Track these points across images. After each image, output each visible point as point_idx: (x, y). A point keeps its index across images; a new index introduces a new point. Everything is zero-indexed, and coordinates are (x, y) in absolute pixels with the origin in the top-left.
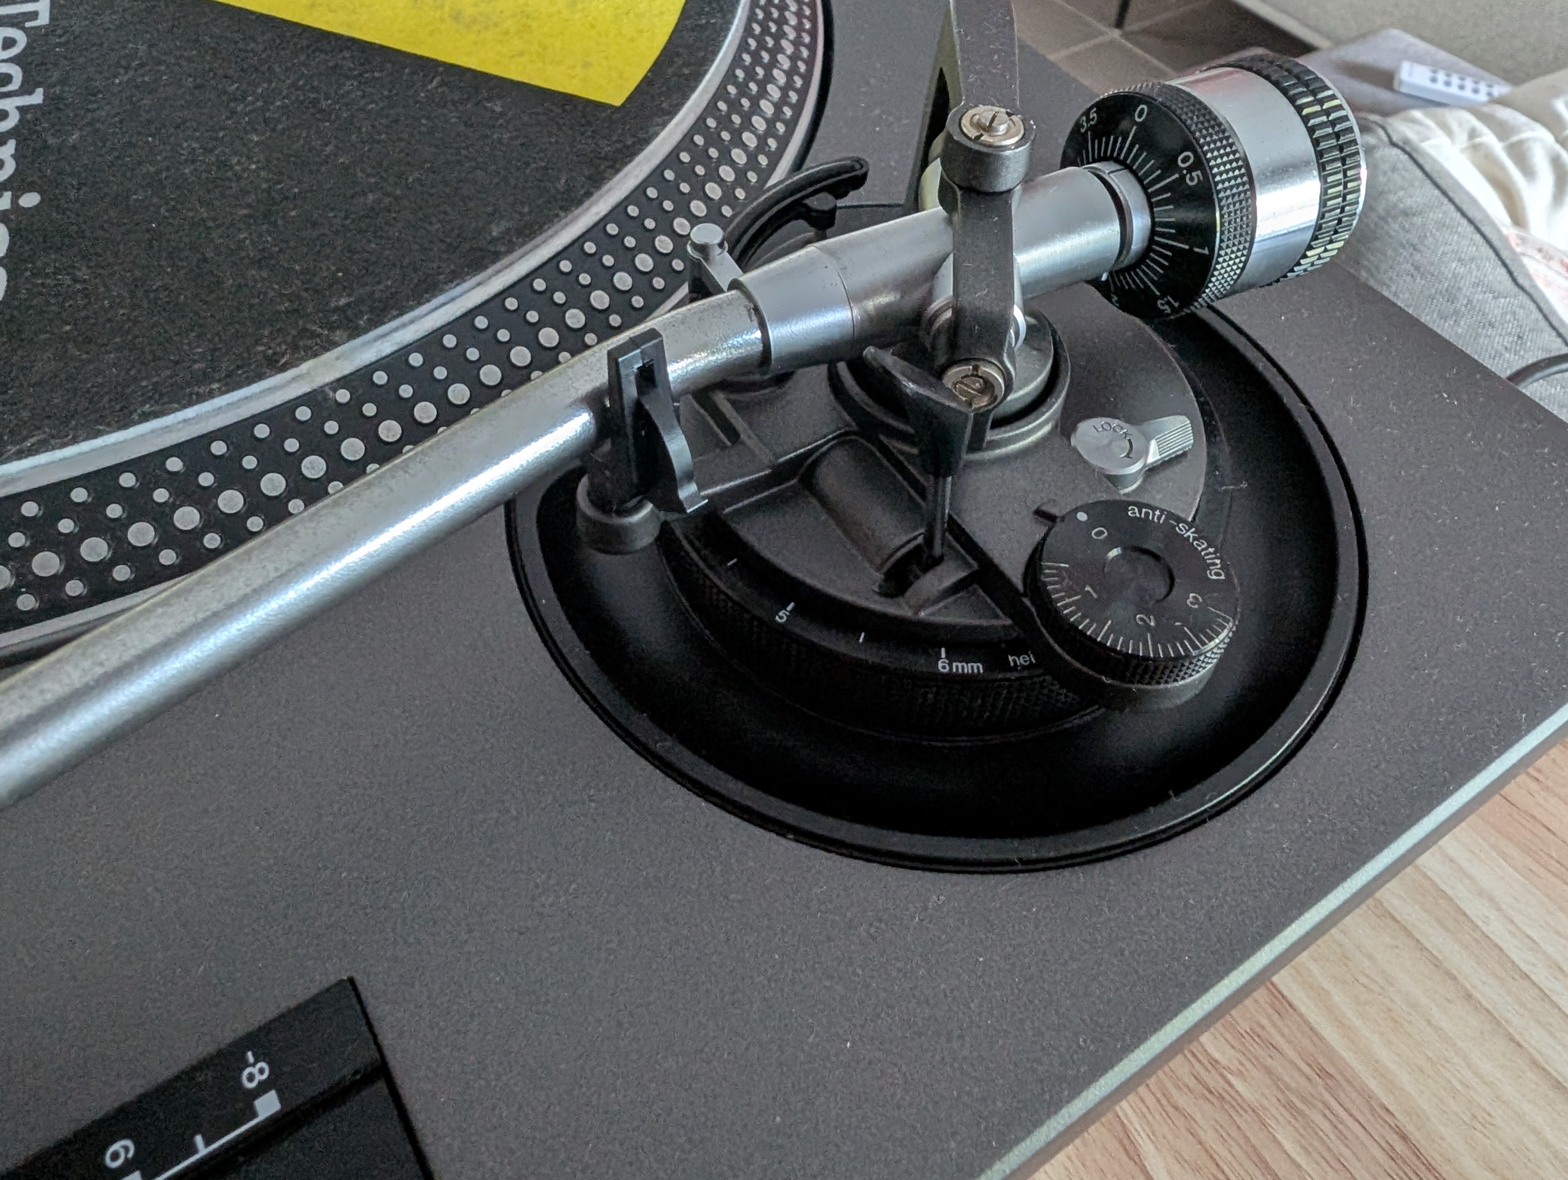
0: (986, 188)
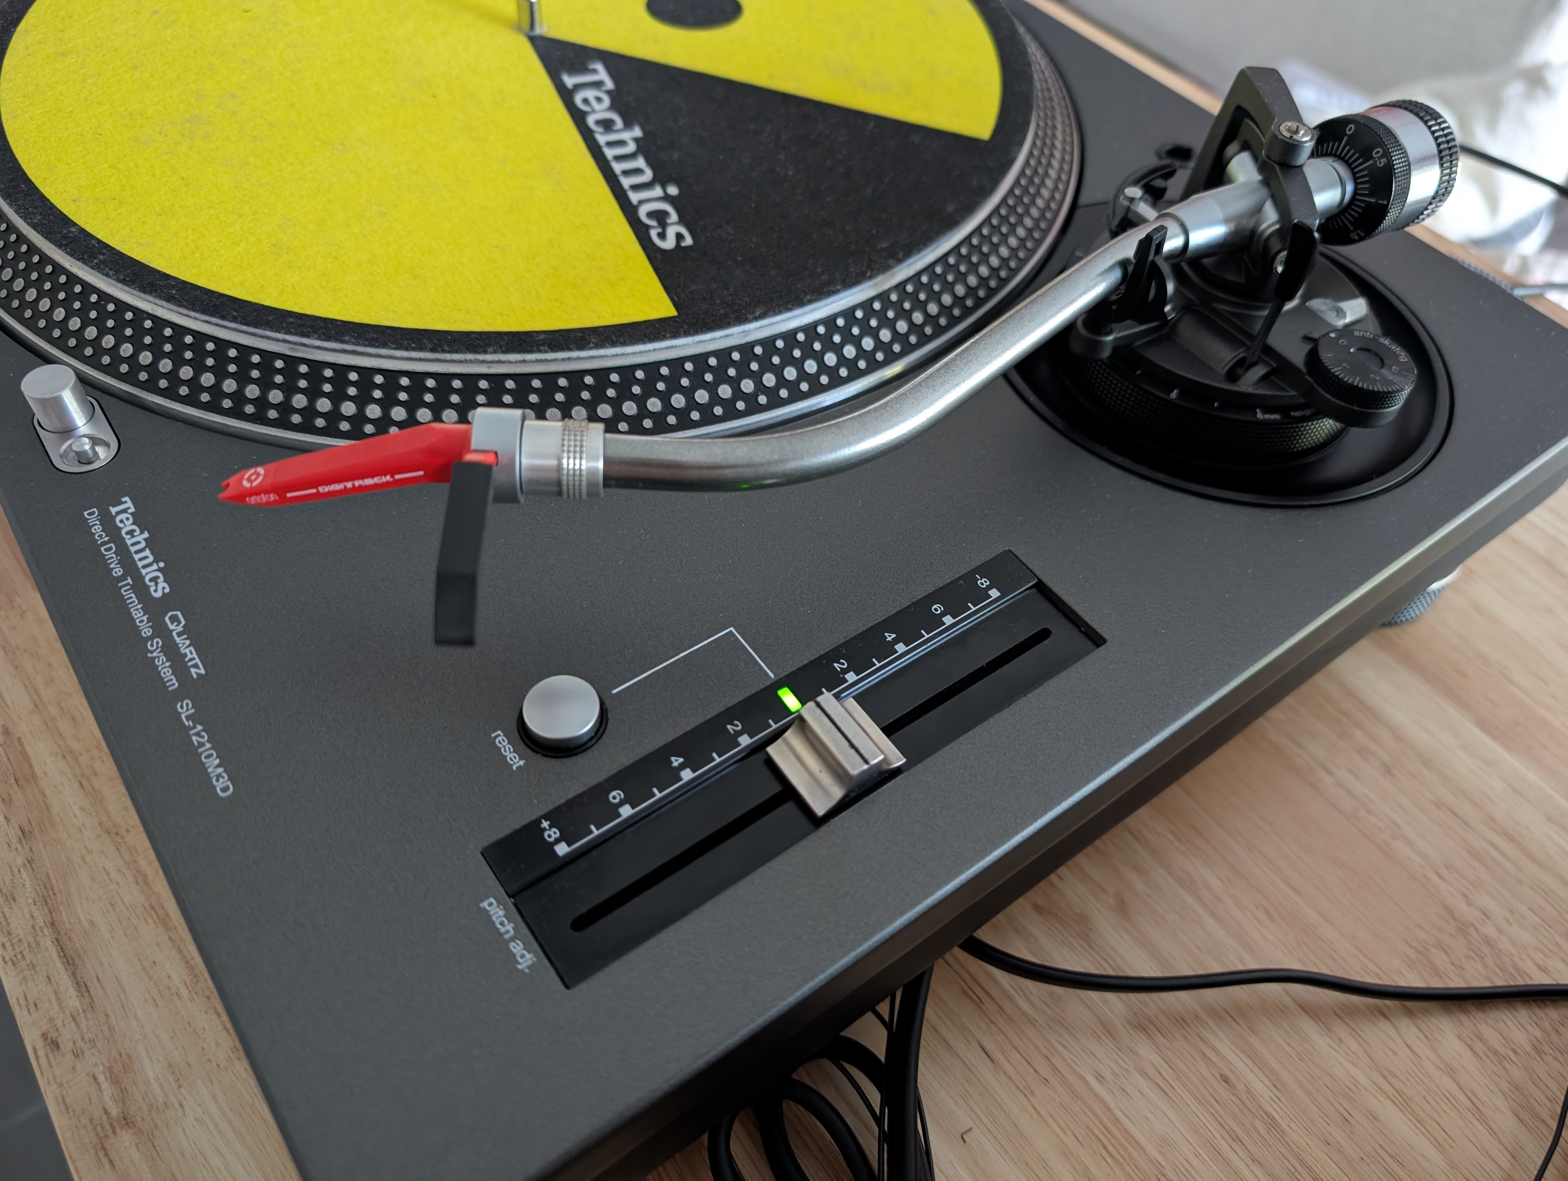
0: (1293, 163)
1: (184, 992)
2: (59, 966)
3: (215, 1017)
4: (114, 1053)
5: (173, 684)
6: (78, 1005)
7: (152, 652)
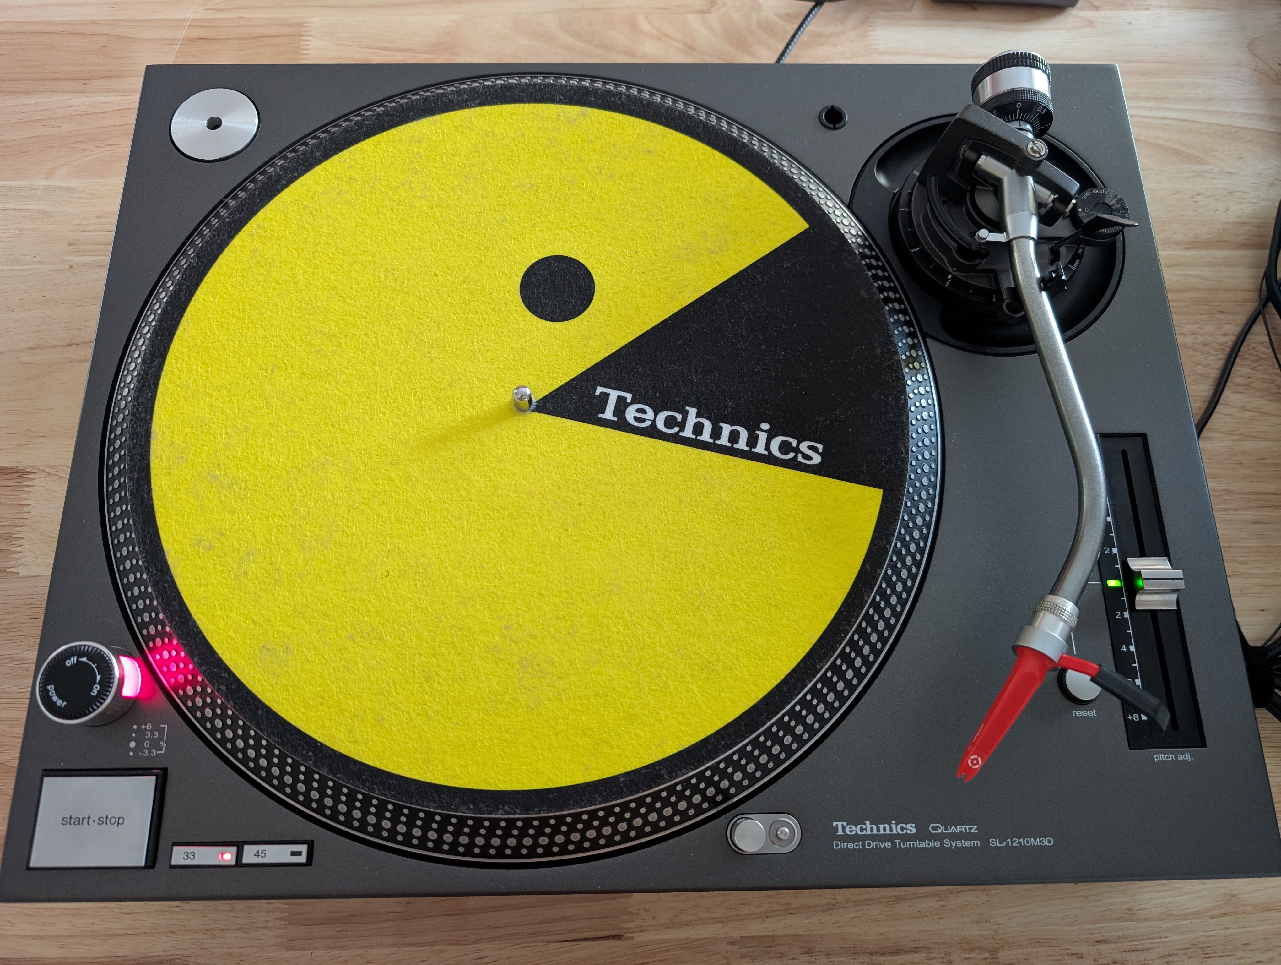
1: (943, 903)
2: (897, 957)
3: (962, 893)
4: (958, 946)
5: (977, 843)
6: (923, 955)
7: (952, 846)
